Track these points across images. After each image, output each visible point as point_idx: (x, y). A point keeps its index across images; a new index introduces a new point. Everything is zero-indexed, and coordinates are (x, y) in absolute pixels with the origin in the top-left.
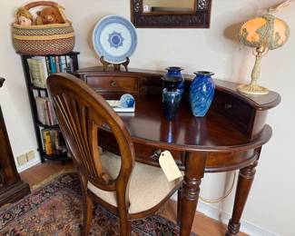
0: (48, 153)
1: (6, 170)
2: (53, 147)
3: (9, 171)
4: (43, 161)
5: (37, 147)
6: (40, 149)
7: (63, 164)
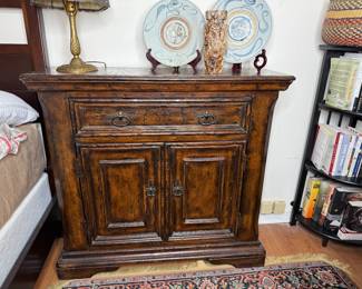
0: (305, 214)
1: (245, 217)
2: (318, 210)
3: (247, 219)
4: (293, 223)
5: (292, 199)
6: (296, 204)
7: (324, 245)
